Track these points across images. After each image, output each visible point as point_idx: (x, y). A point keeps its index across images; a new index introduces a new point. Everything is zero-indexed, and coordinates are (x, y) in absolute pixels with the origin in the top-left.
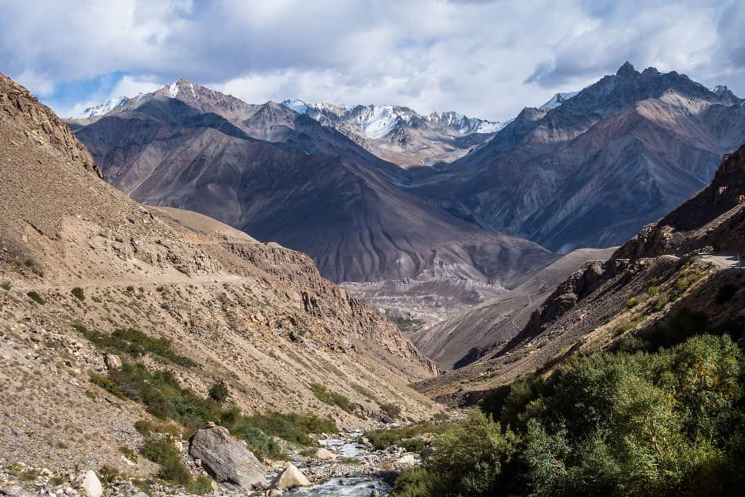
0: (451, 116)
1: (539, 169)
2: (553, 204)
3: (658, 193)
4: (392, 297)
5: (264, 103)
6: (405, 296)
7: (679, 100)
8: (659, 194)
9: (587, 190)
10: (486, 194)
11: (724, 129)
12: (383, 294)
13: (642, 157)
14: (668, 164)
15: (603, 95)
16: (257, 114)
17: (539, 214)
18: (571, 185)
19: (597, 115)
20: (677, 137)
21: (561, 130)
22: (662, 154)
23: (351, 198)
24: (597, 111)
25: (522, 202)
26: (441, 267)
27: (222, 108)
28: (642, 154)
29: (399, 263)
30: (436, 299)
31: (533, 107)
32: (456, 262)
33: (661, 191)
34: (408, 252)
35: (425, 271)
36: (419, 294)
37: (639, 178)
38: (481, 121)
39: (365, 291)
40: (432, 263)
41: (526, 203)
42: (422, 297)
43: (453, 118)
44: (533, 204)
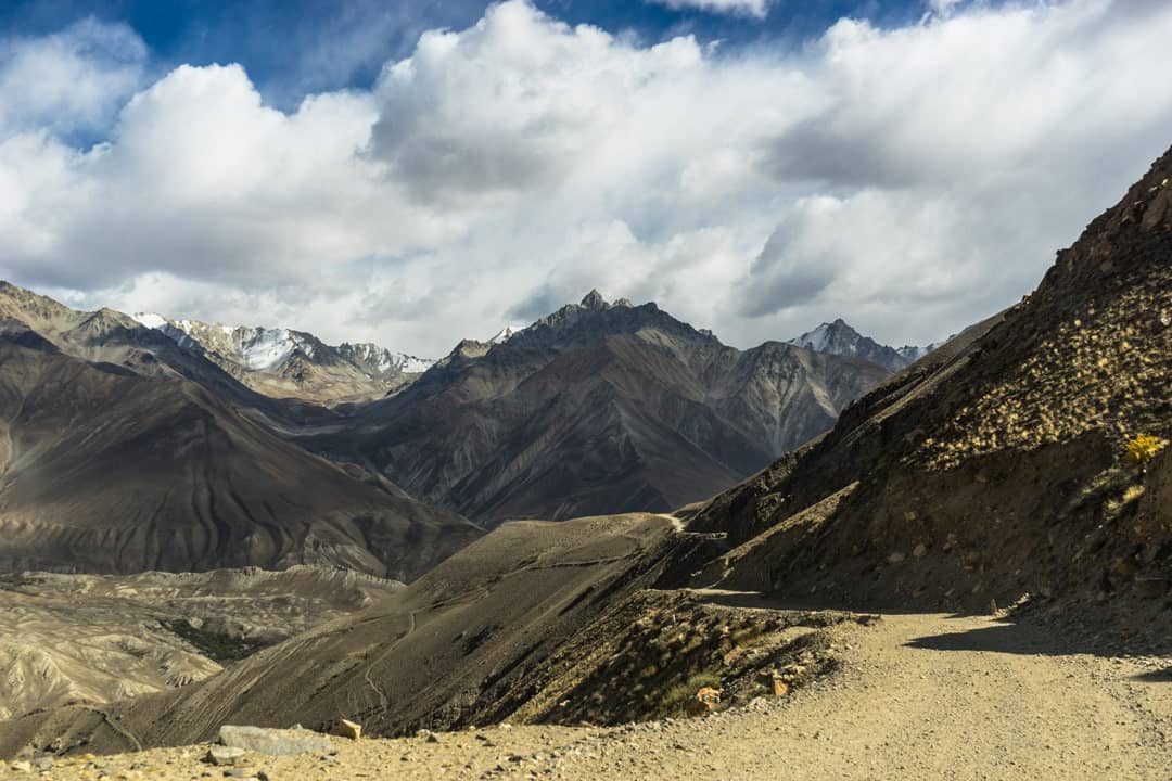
0: (368, 349)
1: (476, 415)
2: (492, 464)
3: (633, 454)
4: (222, 598)
5: (96, 310)
6: (244, 596)
7: (658, 337)
8: (635, 454)
9: (539, 446)
10: (402, 447)
11: (714, 377)
12: (208, 593)
13: (613, 404)
14: (646, 415)
15: (564, 329)
16: (83, 324)
17: (473, 478)
18: (518, 439)
19: (556, 352)
20: (656, 382)
21: (507, 367)
22: (638, 402)
23: (187, 441)
24: (555, 347)
25: (451, 460)
26: (316, 549)
27: (31, 312)
28: (614, 401)
29: (250, 541)
30: (293, 601)
31: (474, 339)
32: (341, 544)
33: (636, 450)
34: (267, 526)
35: (290, 555)
36: (268, 593)
37: (609, 432)
38: (407, 357)
39: (179, 588)
40: (301, 543)
41: (455, 462)
42: (271, 598)
43: (370, 352)
44: (465, 464)
